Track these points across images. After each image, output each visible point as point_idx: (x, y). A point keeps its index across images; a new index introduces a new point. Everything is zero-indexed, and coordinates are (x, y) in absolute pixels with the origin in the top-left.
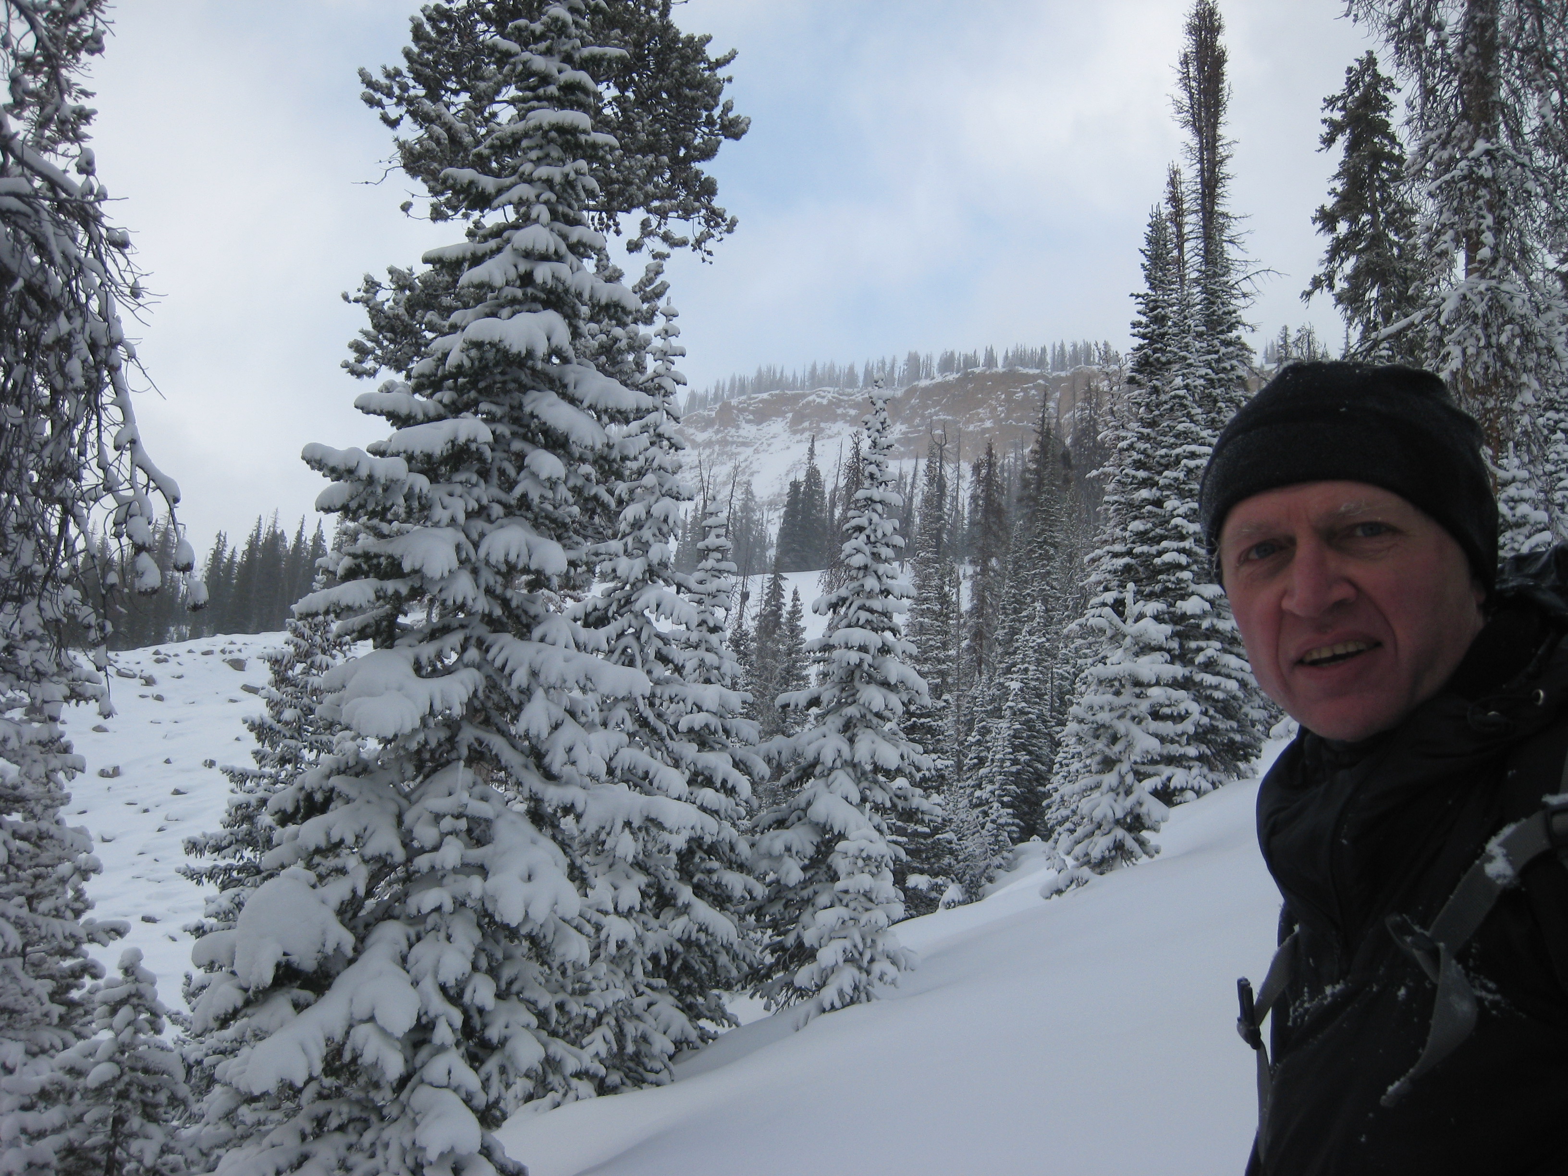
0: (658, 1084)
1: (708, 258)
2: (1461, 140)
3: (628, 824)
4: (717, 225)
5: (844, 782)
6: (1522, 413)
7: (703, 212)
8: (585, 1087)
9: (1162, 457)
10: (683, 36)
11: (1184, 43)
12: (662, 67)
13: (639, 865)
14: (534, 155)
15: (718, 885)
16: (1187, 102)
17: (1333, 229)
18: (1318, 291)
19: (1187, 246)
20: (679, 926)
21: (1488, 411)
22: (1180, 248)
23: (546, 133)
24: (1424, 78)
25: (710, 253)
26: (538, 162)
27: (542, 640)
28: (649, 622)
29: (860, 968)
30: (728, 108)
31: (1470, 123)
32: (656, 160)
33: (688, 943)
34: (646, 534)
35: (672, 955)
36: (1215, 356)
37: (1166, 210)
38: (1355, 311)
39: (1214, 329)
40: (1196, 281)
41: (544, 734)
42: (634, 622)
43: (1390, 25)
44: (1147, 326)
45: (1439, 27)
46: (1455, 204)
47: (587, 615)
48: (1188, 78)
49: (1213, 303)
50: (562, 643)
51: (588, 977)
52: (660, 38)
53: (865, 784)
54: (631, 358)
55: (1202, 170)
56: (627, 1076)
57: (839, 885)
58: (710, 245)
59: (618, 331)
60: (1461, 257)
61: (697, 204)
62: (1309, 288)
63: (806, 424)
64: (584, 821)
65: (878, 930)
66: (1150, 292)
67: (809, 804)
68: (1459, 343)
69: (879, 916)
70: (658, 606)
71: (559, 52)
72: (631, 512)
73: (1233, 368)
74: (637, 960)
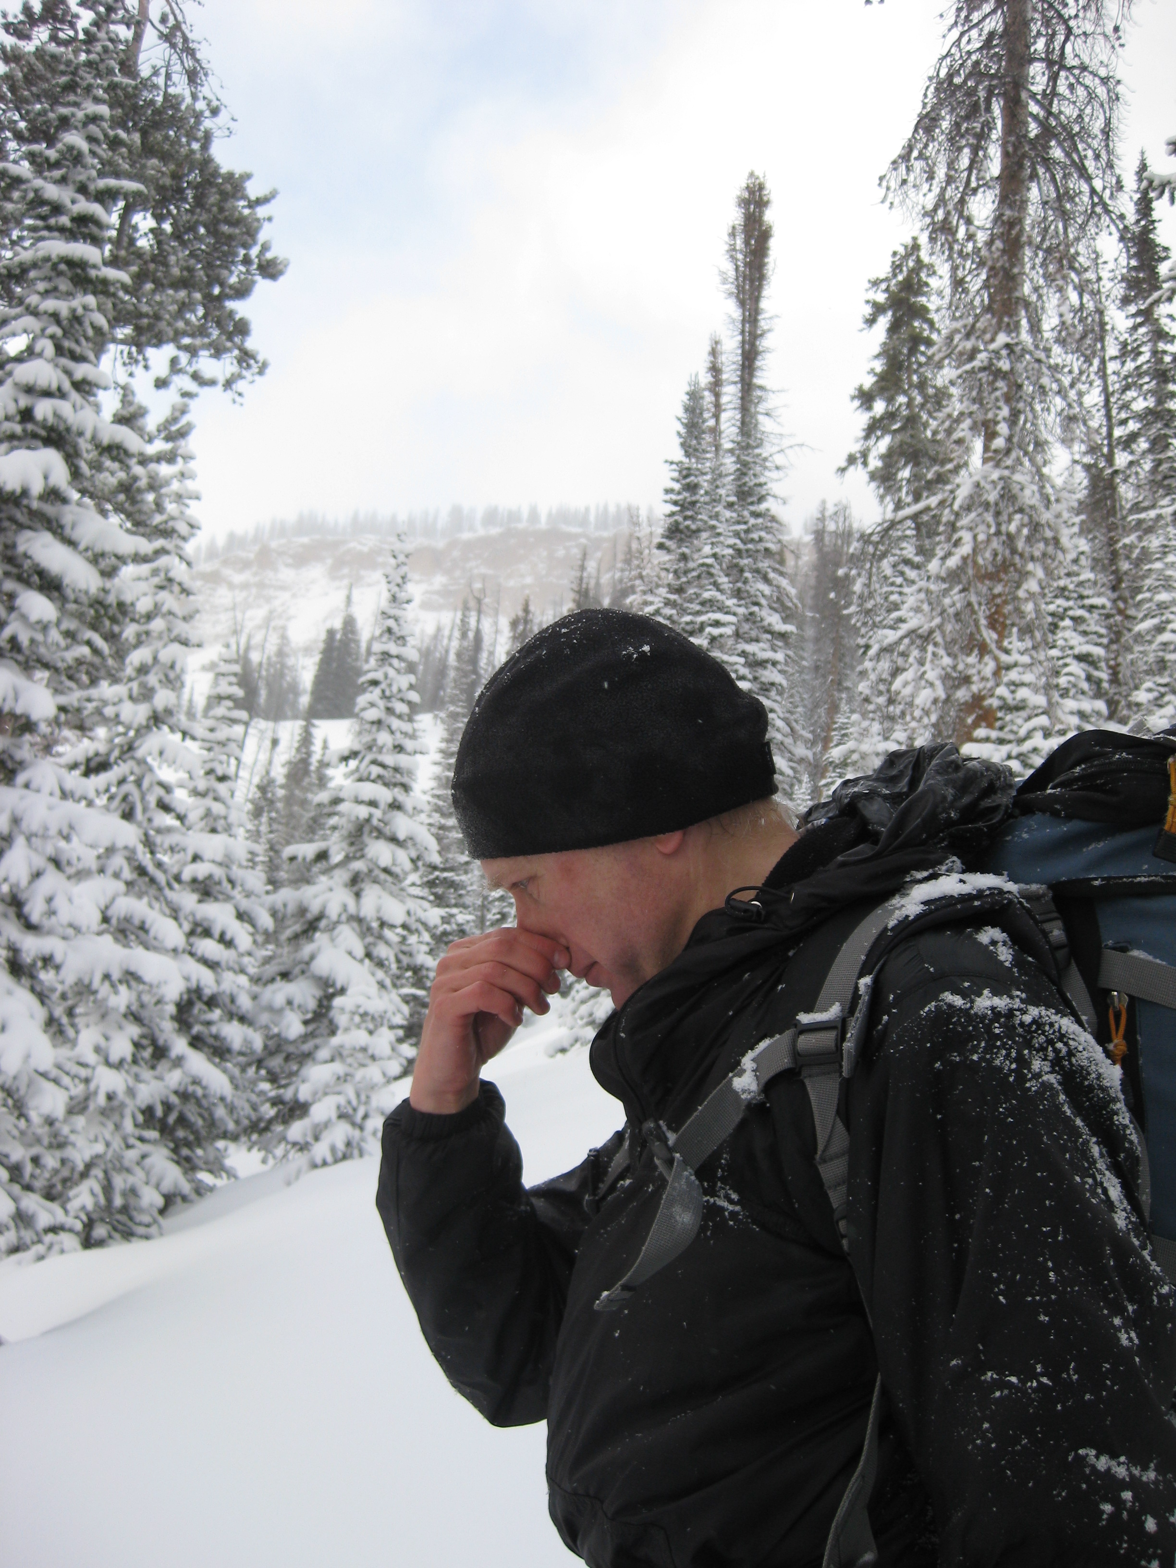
0: (147, 1237)
1: (238, 399)
2: (984, 332)
3: (107, 977)
4: (249, 367)
5: (348, 936)
6: (1027, 600)
7: (236, 352)
8: (69, 1241)
9: (687, 623)
10: (223, 171)
11: (735, 216)
12: (199, 201)
13: (134, 1016)
14: (41, 286)
15: (216, 1037)
16: (732, 273)
17: (869, 408)
18: (852, 469)
19: (724, 416)
20: (174, 1078)
21: (995, 597)
22: (717, 416)
23: (55, 267)
24: (954, 269)
25: (240, 394)
26: (46, 294)
27: (27, 786)
28: (150, 769)
29: (354, 1124)
30: (265, 248)
31: (993, 315)
32: (189, 296)
33: (184, 1096)
34: (152, 679)
35: (168, 1107)
36: (744, 527)
37: (705, 379)
38: (888, 490)
39: (744, 500)
40: (731, 451)
41: (24, 882)
42: (137, 770)
43: (926, 214)
44: (679, 493)
45: (969, 221)
46: (974, 393)
47: (88, 760)
48: (734, 250)
49: (744, 474)
50: (46, 789)
51: (65, 1130)
52: (201, 171)
53: (370, 939)
54: (150, 497)
55: (743, 342)
56: (115, 1229)
57: (335, 1041)
58: (240, 385)
59: (138, 470)
60: (978, 445)
61: (229, 344)
62: (843, 464)
63: (346, 571)
64: (63, 972)
65: (373, 1087)
66: (686, 460)
67: (312, 957)
68: (971, 529)
69: (373, 1073)
70: (161, 753)
71: (74, 182)
72: (136, 657)
73: (761, 540)
74: (128, 1112)
